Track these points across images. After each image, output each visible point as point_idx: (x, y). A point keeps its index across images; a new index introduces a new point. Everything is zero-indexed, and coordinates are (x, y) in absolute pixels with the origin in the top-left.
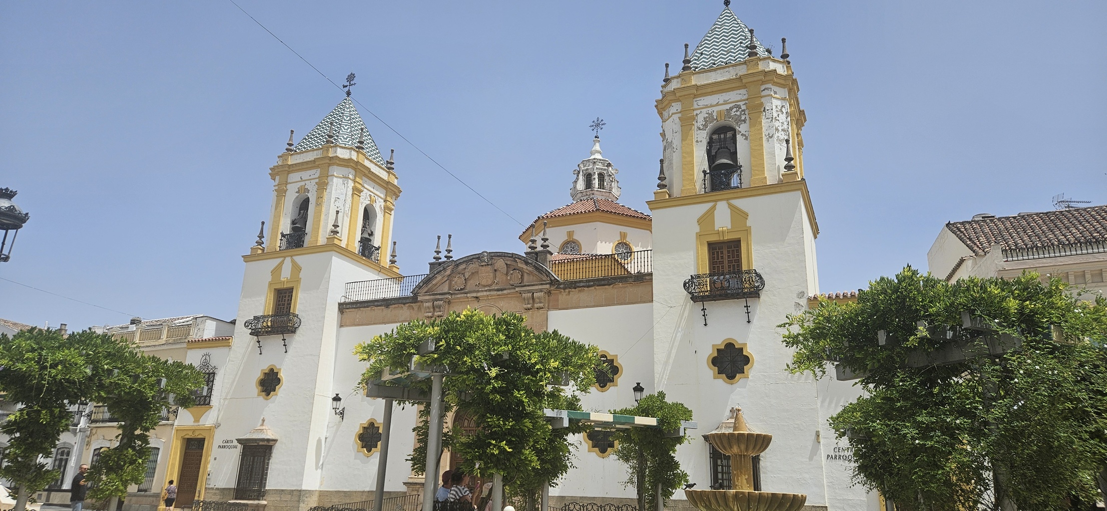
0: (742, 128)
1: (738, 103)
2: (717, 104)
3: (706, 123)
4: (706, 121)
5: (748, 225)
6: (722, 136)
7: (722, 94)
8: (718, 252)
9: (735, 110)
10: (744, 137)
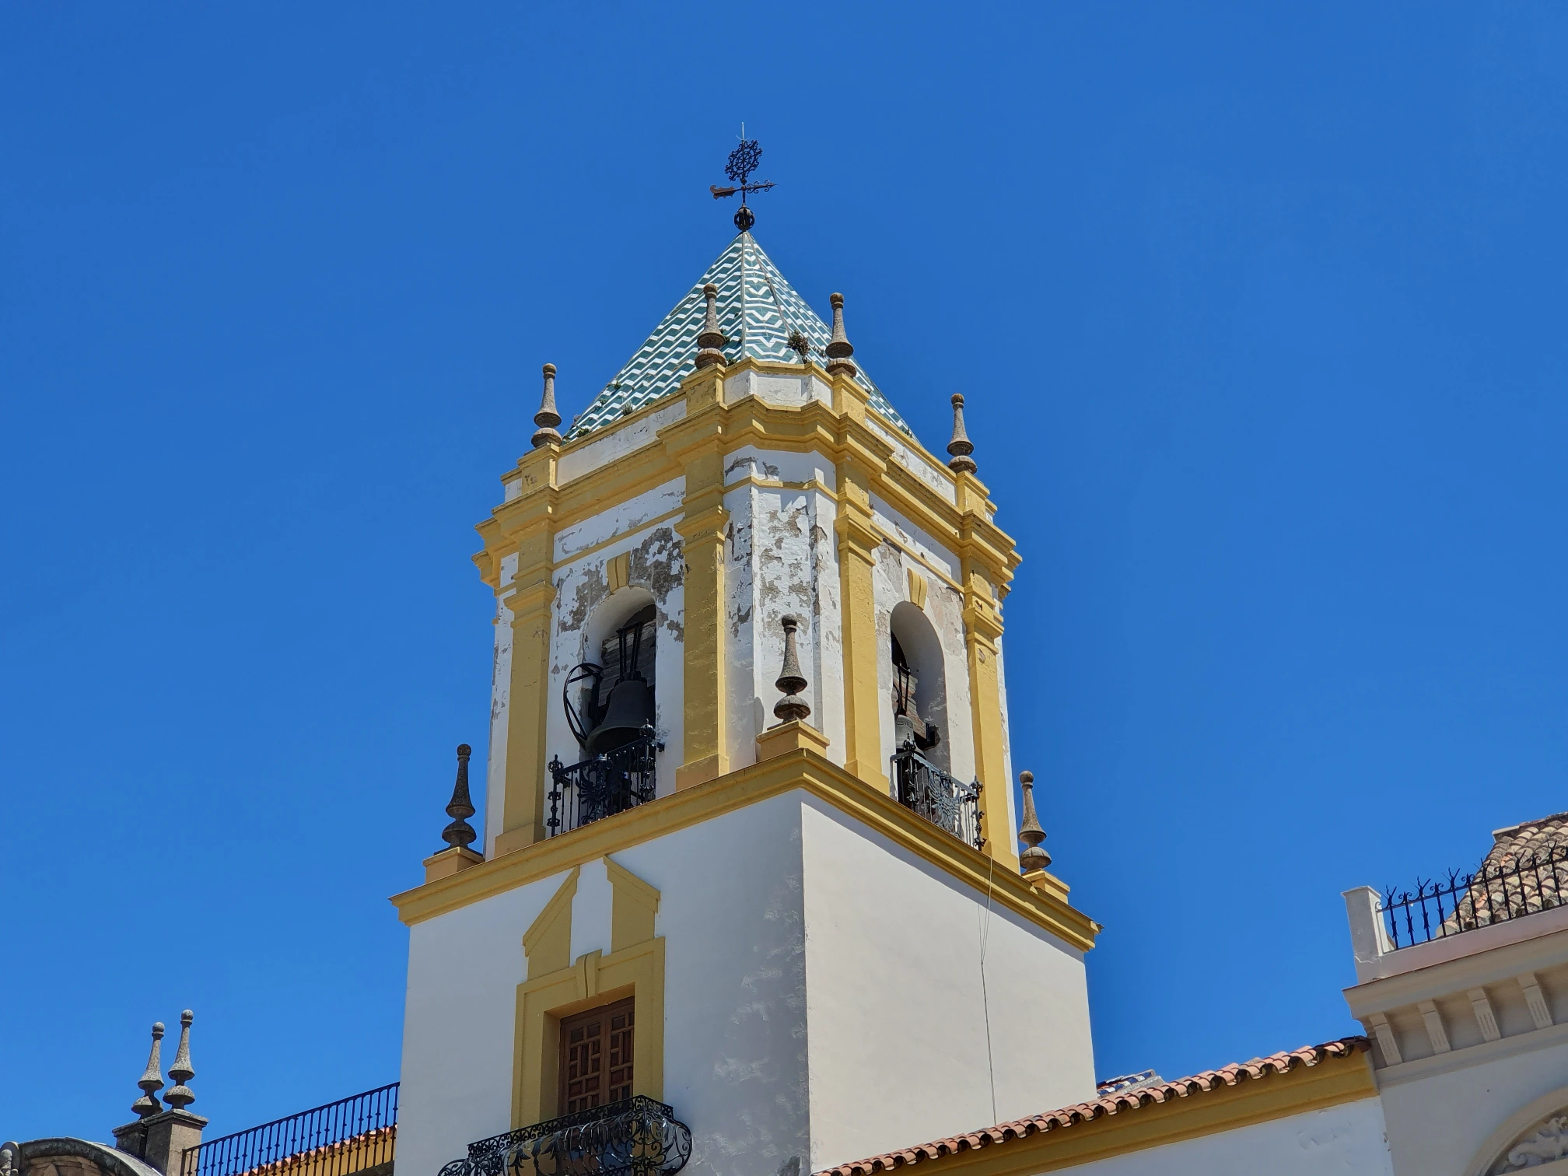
0: (672, 605)
1: (664, 525)
2: (615, 538)
3: (581, 605)
4: (581, 599)
5: (659, 931)
6: (630, 638)
7: (626, 504)
8: (585, 1047)
9: (656, 546)
10: (675, 633)
